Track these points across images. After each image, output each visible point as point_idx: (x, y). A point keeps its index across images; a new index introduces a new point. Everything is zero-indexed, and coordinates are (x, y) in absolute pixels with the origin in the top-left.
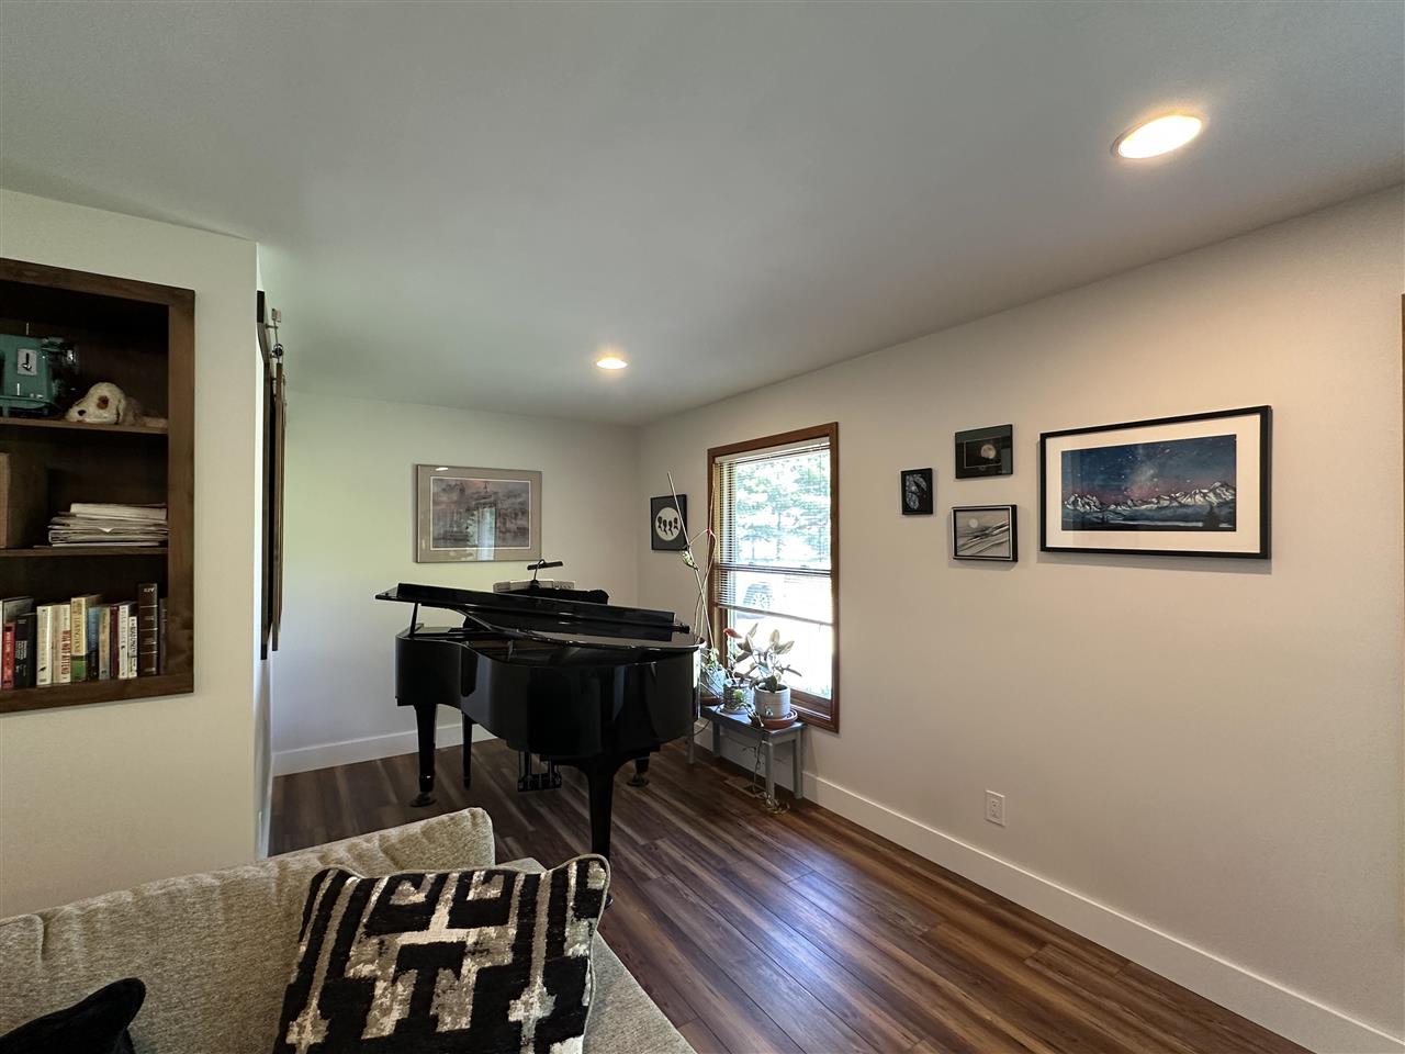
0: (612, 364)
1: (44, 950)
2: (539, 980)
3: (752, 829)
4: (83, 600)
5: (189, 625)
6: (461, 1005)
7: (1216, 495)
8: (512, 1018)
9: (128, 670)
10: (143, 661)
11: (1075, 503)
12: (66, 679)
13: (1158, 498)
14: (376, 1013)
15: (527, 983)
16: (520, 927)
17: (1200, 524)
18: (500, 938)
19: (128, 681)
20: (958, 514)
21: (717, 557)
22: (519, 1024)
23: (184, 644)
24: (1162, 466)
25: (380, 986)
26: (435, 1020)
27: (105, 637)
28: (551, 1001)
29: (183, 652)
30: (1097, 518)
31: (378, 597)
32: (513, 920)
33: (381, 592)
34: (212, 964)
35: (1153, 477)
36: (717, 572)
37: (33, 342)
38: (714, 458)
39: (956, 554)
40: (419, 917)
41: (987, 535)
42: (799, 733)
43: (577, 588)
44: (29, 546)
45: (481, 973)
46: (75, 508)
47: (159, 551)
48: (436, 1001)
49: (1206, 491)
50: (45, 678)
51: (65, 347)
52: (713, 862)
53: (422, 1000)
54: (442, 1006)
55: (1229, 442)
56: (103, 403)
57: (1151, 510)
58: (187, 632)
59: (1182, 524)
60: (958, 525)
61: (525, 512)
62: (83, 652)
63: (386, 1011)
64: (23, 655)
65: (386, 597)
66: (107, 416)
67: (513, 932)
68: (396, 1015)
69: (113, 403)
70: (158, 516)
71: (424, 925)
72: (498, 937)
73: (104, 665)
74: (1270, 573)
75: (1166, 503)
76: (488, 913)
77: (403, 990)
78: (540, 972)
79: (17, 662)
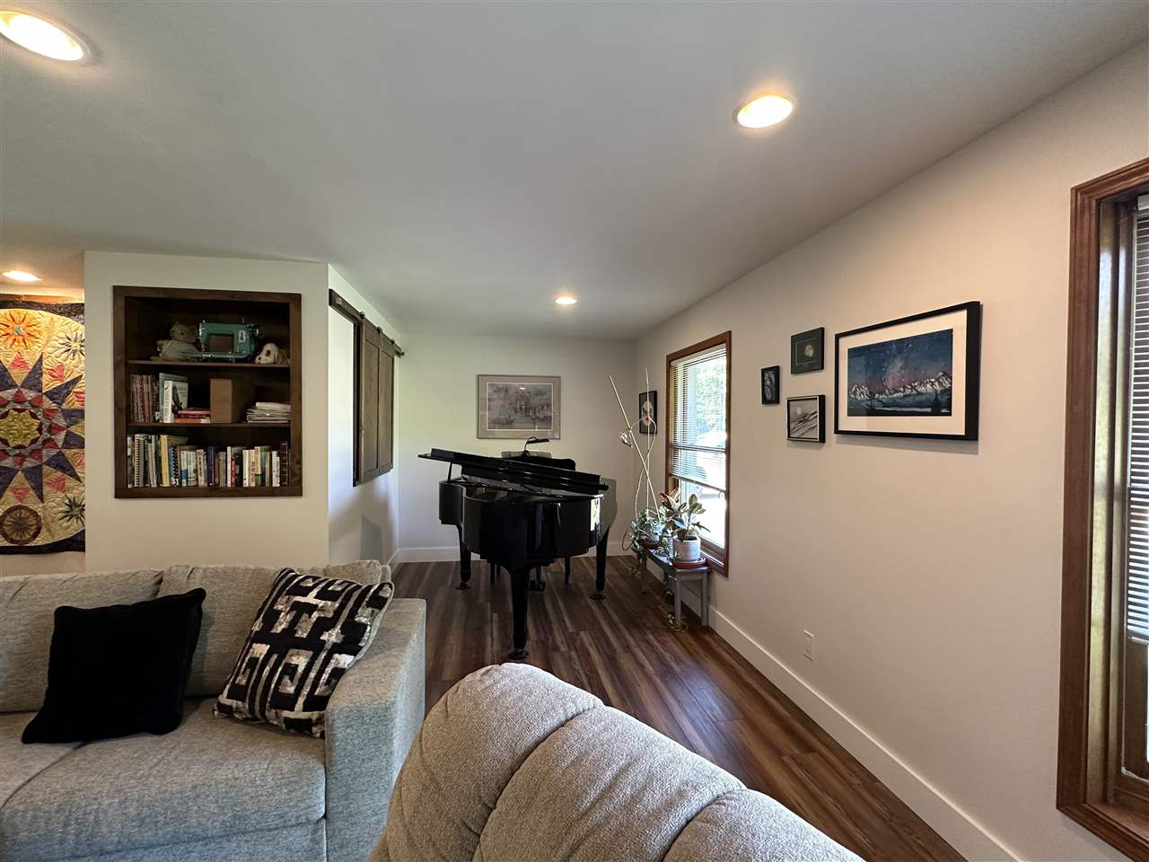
0: (566, 301)
1: (189, 576)
2: (339, 627)
3: (651, 637)
4: (259, 448)
5: (299, 462)
6: (306, 629)
7: (940, 384)
8: (322, 638)
9: (276, 483)
10: (282, 479)
11: (855, 393)
12: (253, 485)
13: (904, 387)
14: (277, 624)
15: (333, 627)
16: (340, 605)
17: (929, 410)
18: (330, 606)
19: (275, 487)
20: (791, 403)
21: (671, 439)
22: (324, 641)
23: (298, 472)
24: (906, 359)
25: (283, 614)
26: (296, 632)
27: (267, 466)
28: (341, 637)
29: (296, 475)
30: (867, 405)
31: (419, 456)
32: (340, 600)
33: (423, 453)
34: (240, 596)
35: (901, 368)
36: (671, 449)
37: (243, 326)
38: (670, 362)
39: (789, 437)
40: (306, 591)
41: (806, 421)
42: (705, 575)
43: (554, 457)
44: (240, 422)
45: (318, 618)
46: (258, 404)
47: (287, 425)
48: (299, 624)
49: (933, 380)
50: (246, 483)
51: (255, 327)
52: (607, 650)
53: (294, 623)
54: (300, 627)
55: (948, 335)
56: (268, 353)
57: (900, 398)
58: (298, 466)
59: (918, 410)
60: (791, 412)
61: (549, 405)
62: (259, 473)
63: (281, 624)
64: (238, 472)
65: (425, 457)
66: (270, 360)
67: (337, 605)
68: (283, 626)
69: (272, 353)
70: (288, 407)
71: (305, 595)
72: (331, 606)
73: (267, 481)
74: (977, 454)
75: (908, 392)
76: (332, 596)
77: (289, 618)
78: (341, 624)
79: (236, 475)
